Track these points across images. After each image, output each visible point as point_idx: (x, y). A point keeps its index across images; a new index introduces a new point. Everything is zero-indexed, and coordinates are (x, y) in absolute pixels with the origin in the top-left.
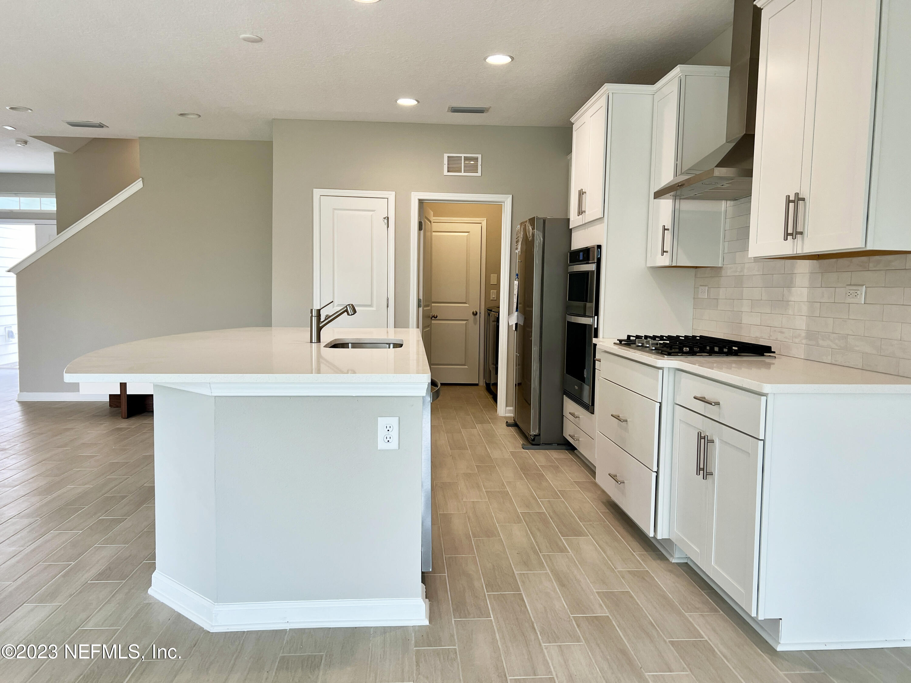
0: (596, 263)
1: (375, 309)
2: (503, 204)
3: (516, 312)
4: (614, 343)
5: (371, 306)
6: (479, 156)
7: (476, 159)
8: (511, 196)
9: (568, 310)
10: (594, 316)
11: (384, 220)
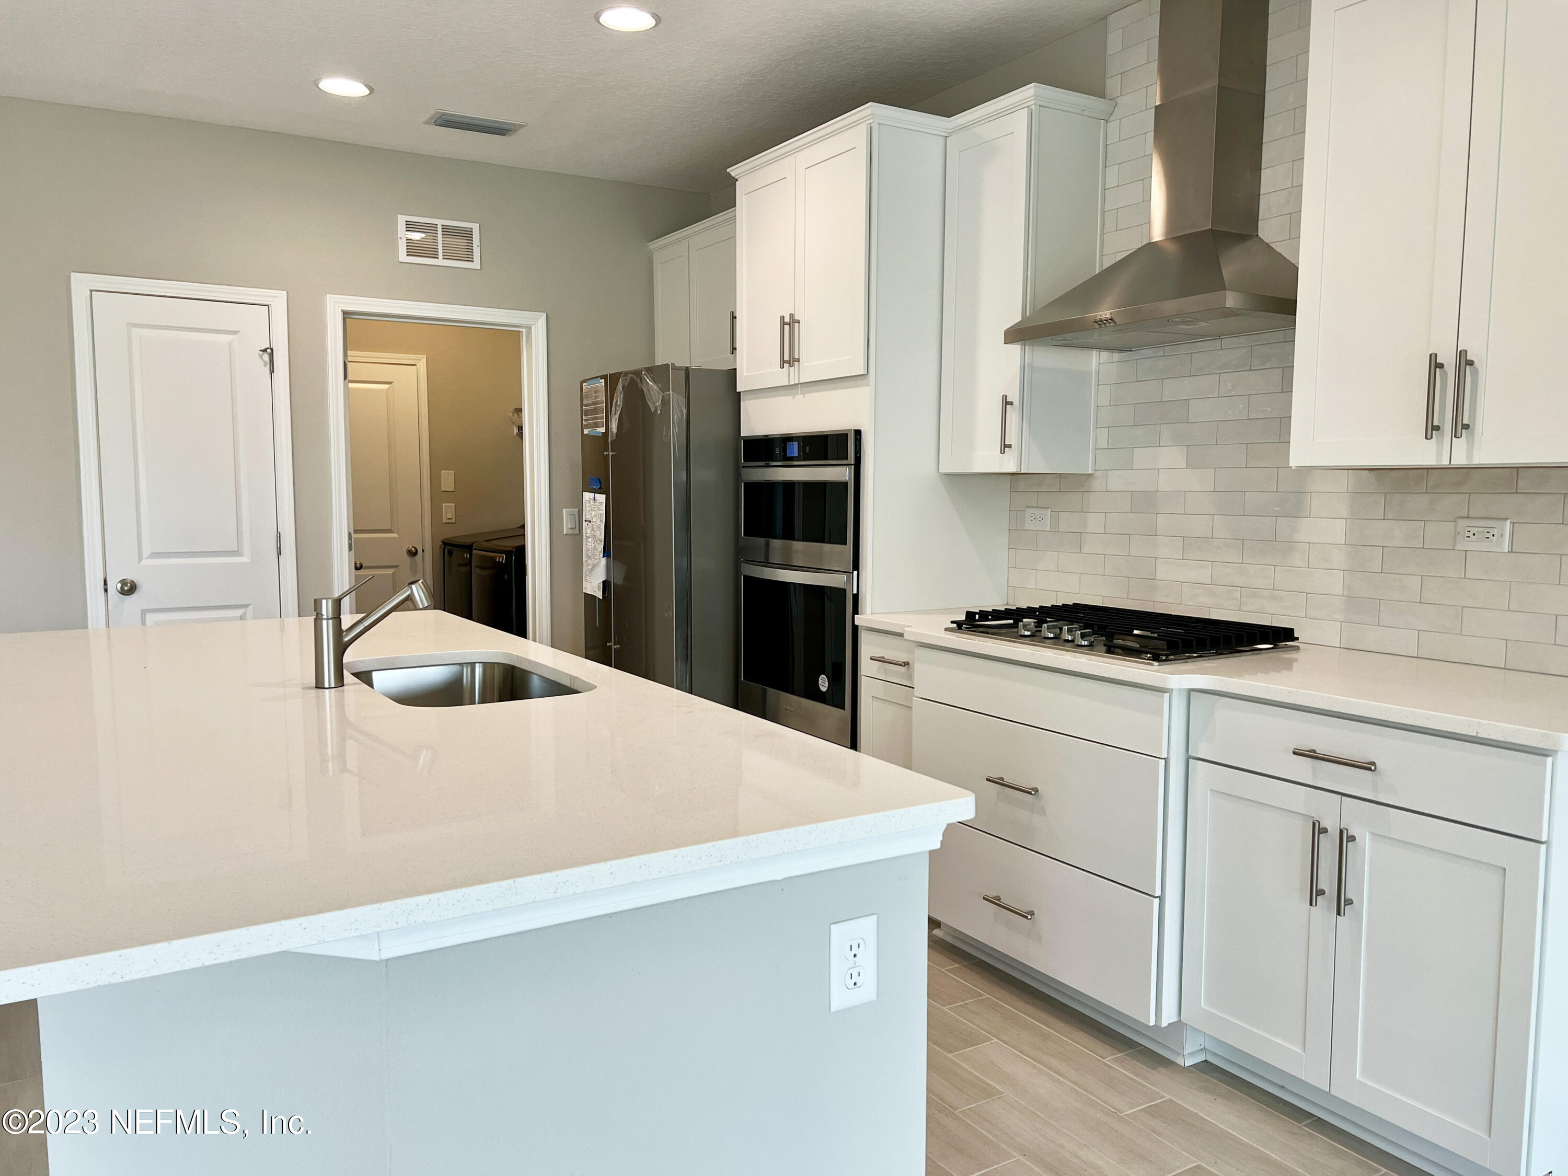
0: (853, 466)
1: (249, 561)
2: (524, 330)
3: (603, 557)
4: (946, 629)
5: (237, 553)
6: (475, 228)
7: (468, 234)
8: (545, 314)
9: (740, 555)
10: (851, 571)
11: (263, 354)
